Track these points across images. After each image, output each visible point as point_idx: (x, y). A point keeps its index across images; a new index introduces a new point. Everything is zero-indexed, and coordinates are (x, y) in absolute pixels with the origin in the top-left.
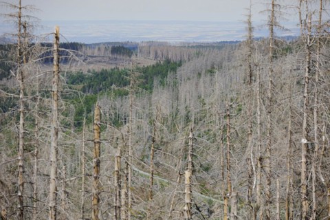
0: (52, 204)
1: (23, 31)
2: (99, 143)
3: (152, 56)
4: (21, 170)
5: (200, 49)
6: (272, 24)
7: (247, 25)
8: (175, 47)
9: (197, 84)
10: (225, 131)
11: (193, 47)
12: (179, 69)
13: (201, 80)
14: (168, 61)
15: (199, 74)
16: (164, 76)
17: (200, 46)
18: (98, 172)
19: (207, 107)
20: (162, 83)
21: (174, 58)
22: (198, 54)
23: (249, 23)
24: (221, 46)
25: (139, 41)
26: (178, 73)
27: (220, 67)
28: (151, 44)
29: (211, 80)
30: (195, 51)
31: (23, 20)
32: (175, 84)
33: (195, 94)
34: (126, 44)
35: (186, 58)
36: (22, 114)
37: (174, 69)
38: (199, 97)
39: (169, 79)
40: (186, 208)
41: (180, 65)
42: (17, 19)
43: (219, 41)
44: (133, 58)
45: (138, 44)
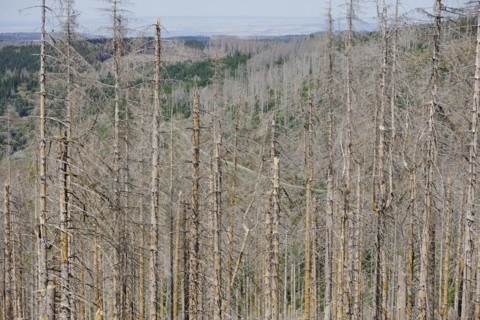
0: (154, 190)
1: (117, 24)
2: (198, 130)
3: (223, 49)
4: (117, 157)
5: (268, 42)
6: (351, 17)
7: (328, 18)
8: (244, 40)
9: (266, 75)
10: (307, 118)
11: (261, 40)
12: (248, 61)
13: (270, 71)
14: (238, 54)
15: (268, 66)
16: (235, 67)
17: (267, 40)
18: (197, 158)
19: (276, 96)
20: (232, 74)
21: (244, 51)
22: (266, 47)
23: (330, 16)
24: (287, 39)
25: (210, 35)
26: (248, 65)
27: (287, 59)
28: (221, 37)
29: (279, 71)
30: (263, 44)
31: (118, 13)
32: (245, 75)
33: (264, 84)
34: (198, 38)
35: (254, 50)
36: (117, 104)
37: (244, 61)
38: (268, 88)
39: (239, 70)
40: (275, 193)
41: (249, 57)
42: (112, 13)
43: (285, 34)
44: (205, 51)
45: (209, 38)
